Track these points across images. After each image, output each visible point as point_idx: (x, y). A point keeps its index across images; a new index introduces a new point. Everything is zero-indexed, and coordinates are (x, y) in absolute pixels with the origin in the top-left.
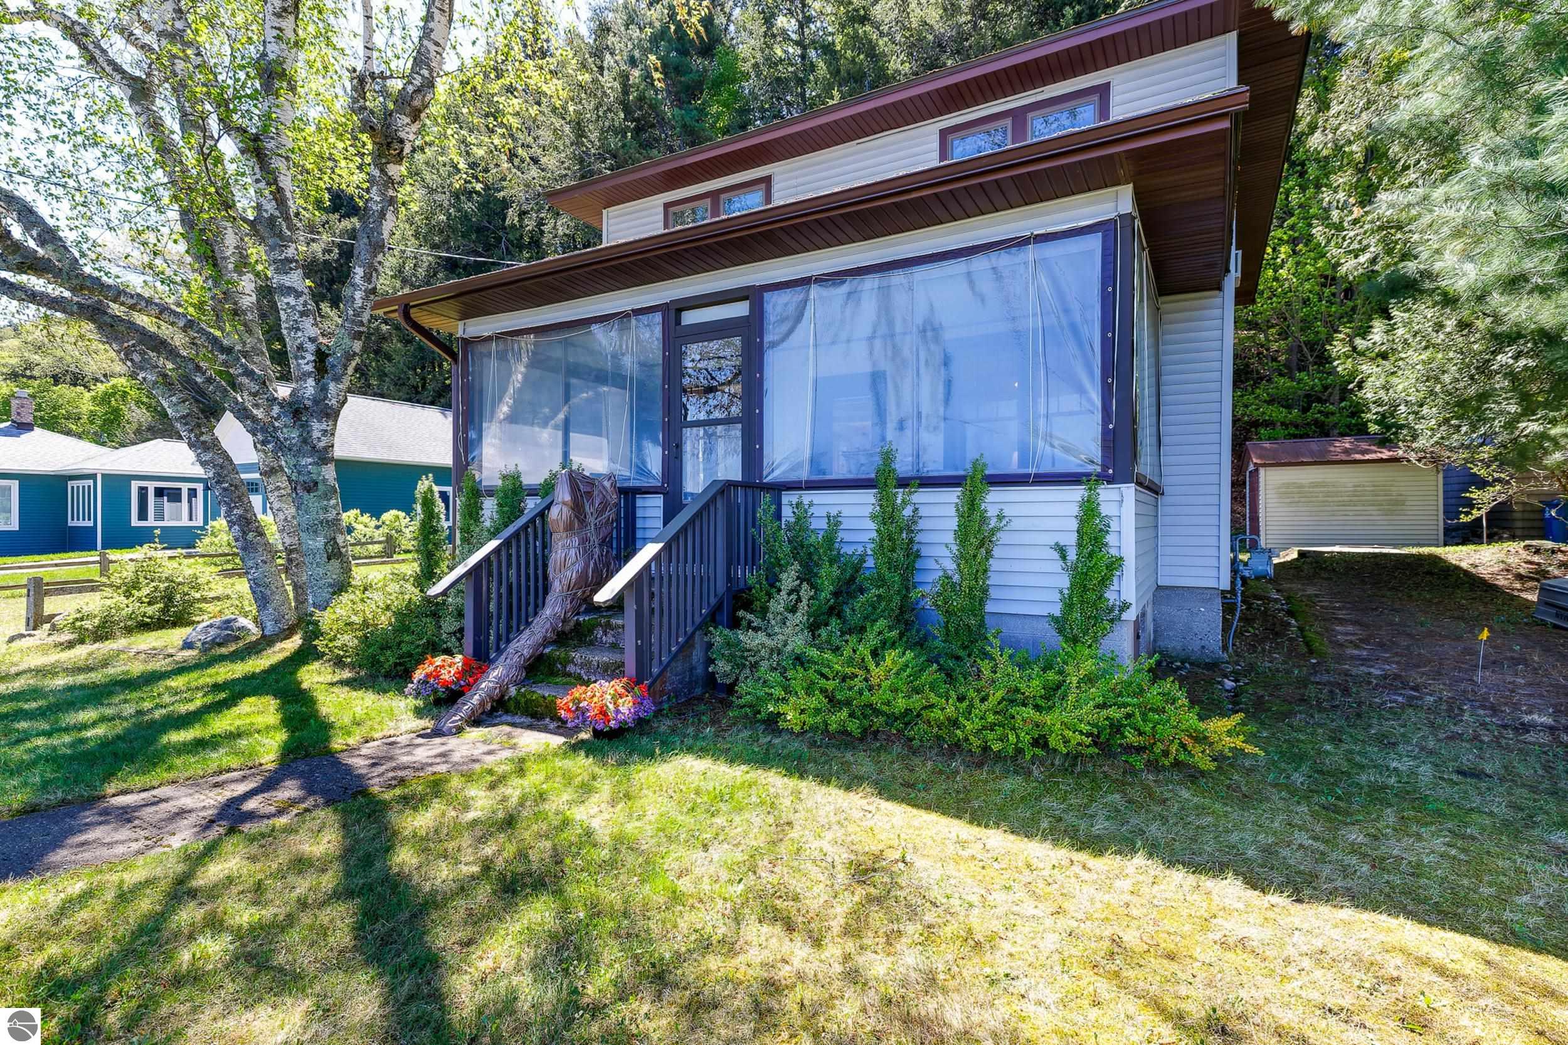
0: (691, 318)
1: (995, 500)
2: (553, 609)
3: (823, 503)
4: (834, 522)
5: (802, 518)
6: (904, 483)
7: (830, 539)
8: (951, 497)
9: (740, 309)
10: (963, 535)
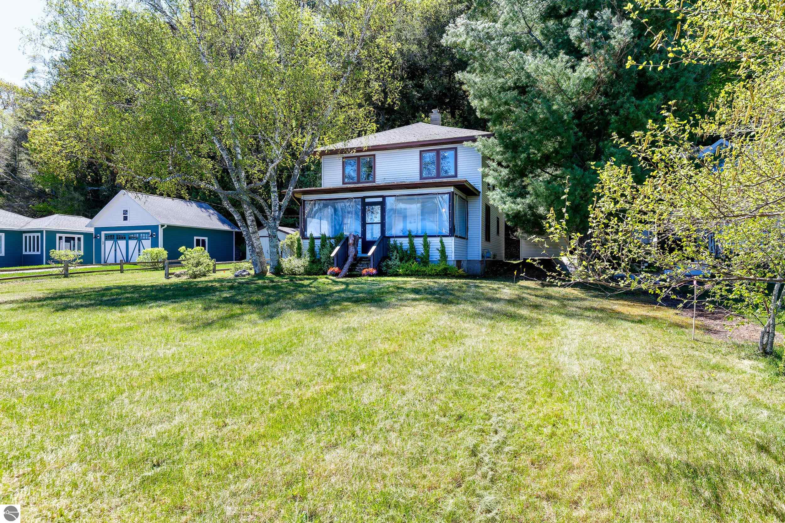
0: (367, 200)
1: (429, 239)
2: (350, 260)
3: (399, 240)
4: (401, 244)
5: (395, 244)
6: (413, 236)
7: (401, 247)
8: (422, 239)
9: (380, 199)
10: (424, 246)
